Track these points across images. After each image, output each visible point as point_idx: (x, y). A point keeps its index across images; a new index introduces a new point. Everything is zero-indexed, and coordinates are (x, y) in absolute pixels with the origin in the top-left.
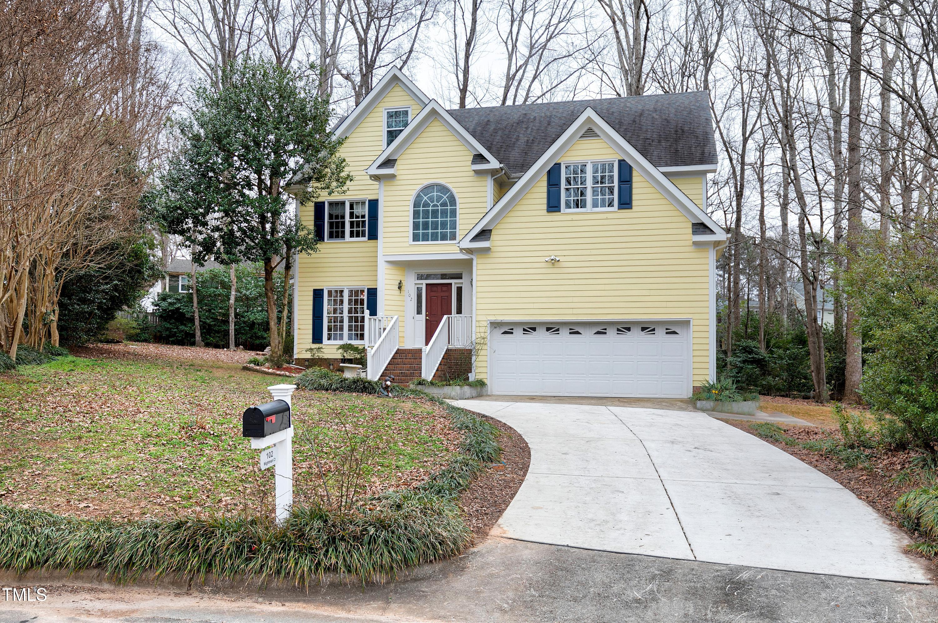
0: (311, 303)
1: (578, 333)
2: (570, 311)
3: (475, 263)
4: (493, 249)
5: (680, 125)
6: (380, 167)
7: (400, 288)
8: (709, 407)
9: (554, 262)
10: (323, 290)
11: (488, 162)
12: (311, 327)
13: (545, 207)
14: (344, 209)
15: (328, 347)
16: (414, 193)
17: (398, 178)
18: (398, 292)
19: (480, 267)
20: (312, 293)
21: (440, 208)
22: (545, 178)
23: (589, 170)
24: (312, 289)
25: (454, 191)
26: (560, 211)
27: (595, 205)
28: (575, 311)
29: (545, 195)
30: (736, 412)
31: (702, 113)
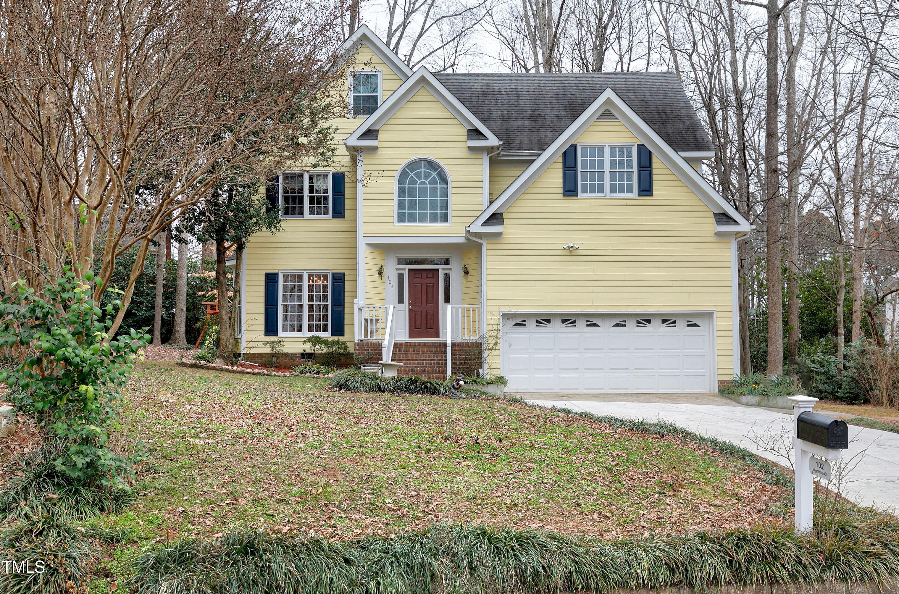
0: (263, 289)
1: (595, 325)
2: (590, 302)
3: (484, 249)
4: (504, 234)
5: (660, 108)
6: (361, 137)
7: (380, 273)
8: (754, 402)
9: (571, 250)
10: (277, 274)
11: (485, 138)
12: (262, 317)
13: (561, 190)
14: (303, 182)
15: (287, 339)
16: (399, 169)
17: (380, 150)
18: (378, 278)
19: (490, 253)
20: (263, 278)
21: (428, 186)
22: (561, 160)
23: (607, 151)
24: (264, 273)
25: (446, 168)
26: (577, 196)
27: (613, 190)
28: (595, 302)
29: (561, 178)
30: (780, 406)
31: (679, 96)
